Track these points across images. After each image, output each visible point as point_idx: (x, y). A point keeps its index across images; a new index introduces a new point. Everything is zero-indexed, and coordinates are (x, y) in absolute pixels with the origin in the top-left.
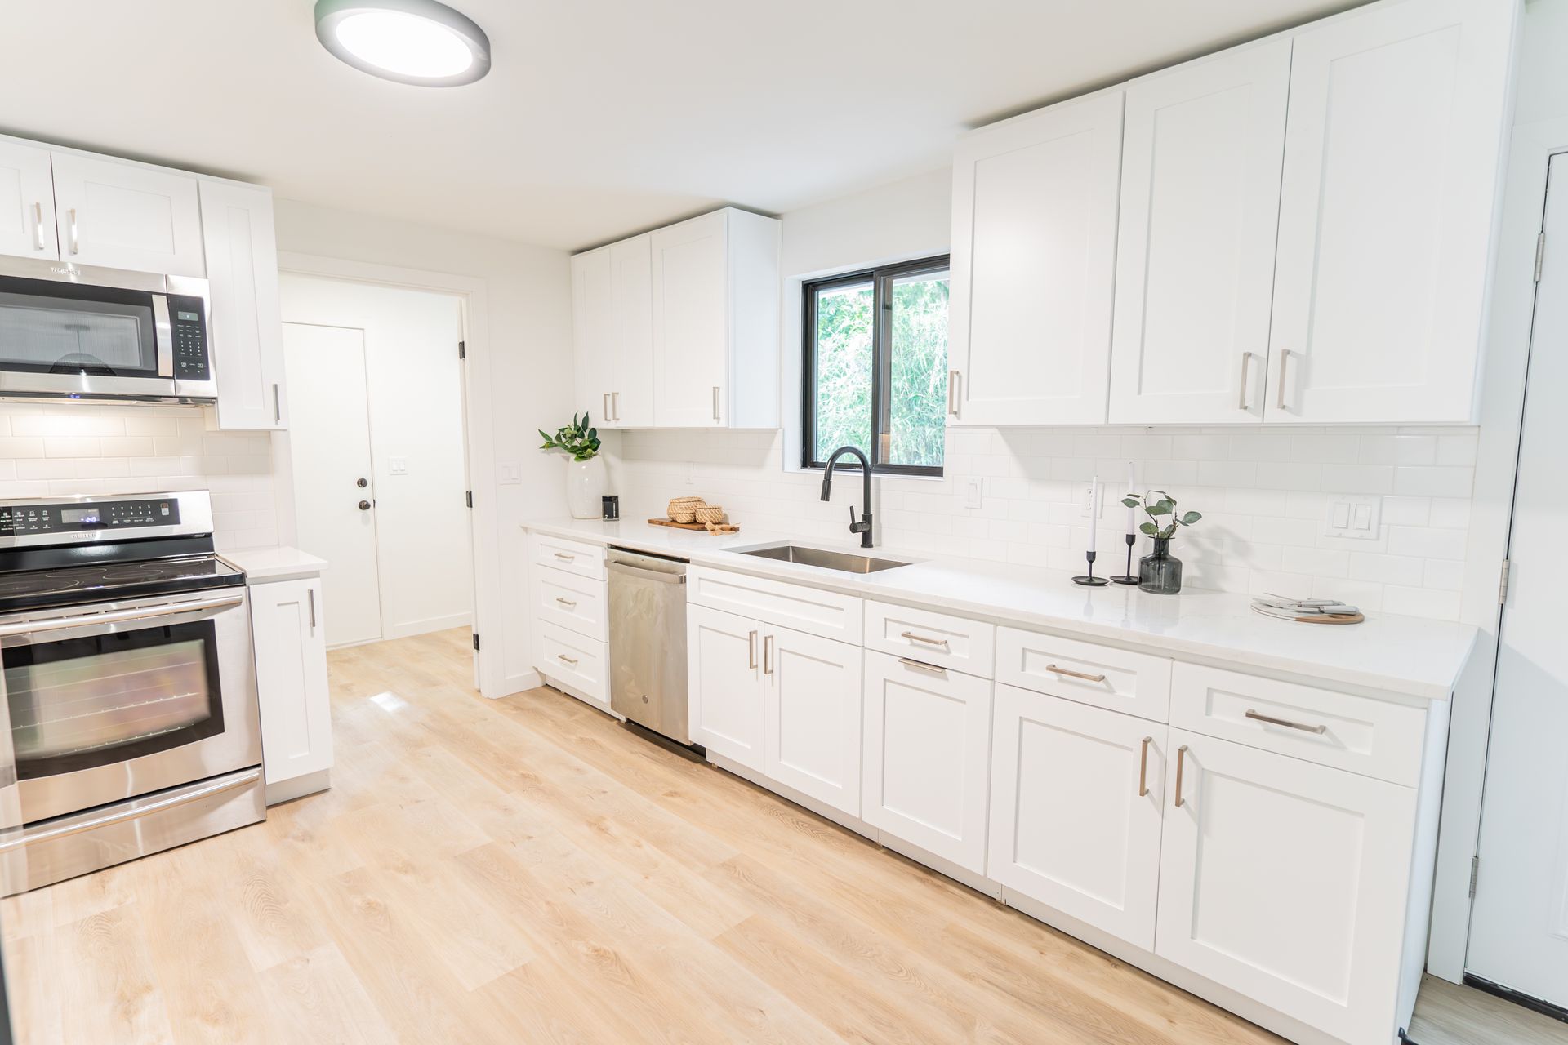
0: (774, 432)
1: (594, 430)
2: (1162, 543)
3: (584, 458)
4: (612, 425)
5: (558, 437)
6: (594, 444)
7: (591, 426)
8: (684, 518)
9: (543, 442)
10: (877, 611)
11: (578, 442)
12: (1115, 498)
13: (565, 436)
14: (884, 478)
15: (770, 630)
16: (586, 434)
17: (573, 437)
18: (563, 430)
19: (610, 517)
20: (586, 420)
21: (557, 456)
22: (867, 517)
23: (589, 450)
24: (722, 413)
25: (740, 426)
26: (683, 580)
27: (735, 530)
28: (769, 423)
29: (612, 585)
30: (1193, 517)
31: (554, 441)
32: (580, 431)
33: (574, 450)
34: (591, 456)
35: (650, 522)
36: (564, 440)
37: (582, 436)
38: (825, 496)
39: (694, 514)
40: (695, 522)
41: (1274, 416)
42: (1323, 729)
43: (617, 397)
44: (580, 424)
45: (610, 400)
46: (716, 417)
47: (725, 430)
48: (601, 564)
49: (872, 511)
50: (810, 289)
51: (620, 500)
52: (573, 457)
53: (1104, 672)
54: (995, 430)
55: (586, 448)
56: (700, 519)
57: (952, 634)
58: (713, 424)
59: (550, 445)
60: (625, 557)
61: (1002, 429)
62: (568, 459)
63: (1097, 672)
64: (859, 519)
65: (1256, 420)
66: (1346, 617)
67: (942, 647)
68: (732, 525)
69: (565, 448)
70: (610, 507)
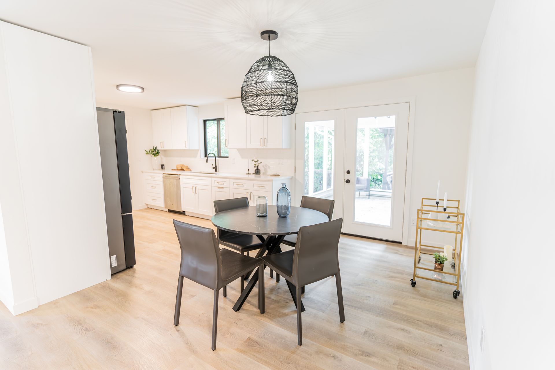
0: (198, 150)
1: (158, 150)
2: (258, 167)
3: (156, 156)
4: (163, 149)
5: (149, 151)
6: (158, 153)
7: (157, 149)
8: (180, 168)
9: (146, 152)
10: (213, 179)
11: (154, 153)
12: (250, 160)
13: (151, 151)
14: (219, 159)
15: (196, 186)
16: (156, 151)
17: (153, 151)
18: (151, 150)
19: (163, 169)
20: (156, 148)
21: (149, 156)
22: (216, 166)
23: (157, 154)
24: (187, 146)
25: (191, 149)
26: (179, 179)
27: (191, 170)
28: (197, 148)
29: (164, 182)
30: (261, 162)
31: (148, 152)
32: (155, 150)
33: (153, 154)
34: (157, 155)
35: (172, 170)
36: (151, 152)
37: (155, 151)
38: (207, 162)
39: (182, 168)
40: (182, 169)
41: (265, 147)
42: (264, 187)
43: (164, 143)
44: (155, 149)
45: (162, 143)
46: (186, 147)
47: (188, 150)
48: (162, 177)
49: (217, 165)
50: (205, 121)
51: (165, 165)
52: (153, 156)
53: (243, 184)
54: (236, 150)
55: (156, 154)
56: (183, 168)
57: (225, 182)
58: (185, 148)
59: (148, 153)
60: (167, 176)
61: (237, 149)
62: (152, 156)
63: (242, 184)
64: (214, 166)
65: (263, 148)
66: (278, 175)
67: (223, 184)
68: (190, 169)
69: (151, 153)
70: (162, 166)
